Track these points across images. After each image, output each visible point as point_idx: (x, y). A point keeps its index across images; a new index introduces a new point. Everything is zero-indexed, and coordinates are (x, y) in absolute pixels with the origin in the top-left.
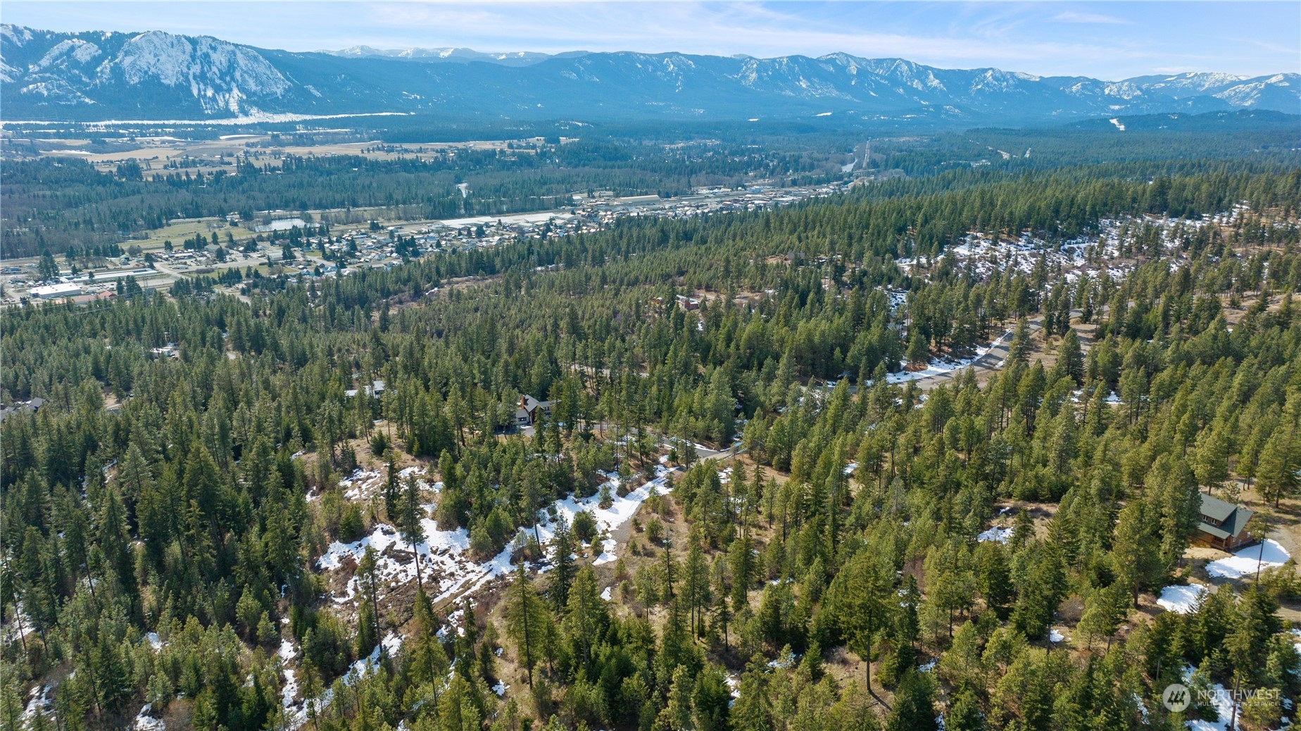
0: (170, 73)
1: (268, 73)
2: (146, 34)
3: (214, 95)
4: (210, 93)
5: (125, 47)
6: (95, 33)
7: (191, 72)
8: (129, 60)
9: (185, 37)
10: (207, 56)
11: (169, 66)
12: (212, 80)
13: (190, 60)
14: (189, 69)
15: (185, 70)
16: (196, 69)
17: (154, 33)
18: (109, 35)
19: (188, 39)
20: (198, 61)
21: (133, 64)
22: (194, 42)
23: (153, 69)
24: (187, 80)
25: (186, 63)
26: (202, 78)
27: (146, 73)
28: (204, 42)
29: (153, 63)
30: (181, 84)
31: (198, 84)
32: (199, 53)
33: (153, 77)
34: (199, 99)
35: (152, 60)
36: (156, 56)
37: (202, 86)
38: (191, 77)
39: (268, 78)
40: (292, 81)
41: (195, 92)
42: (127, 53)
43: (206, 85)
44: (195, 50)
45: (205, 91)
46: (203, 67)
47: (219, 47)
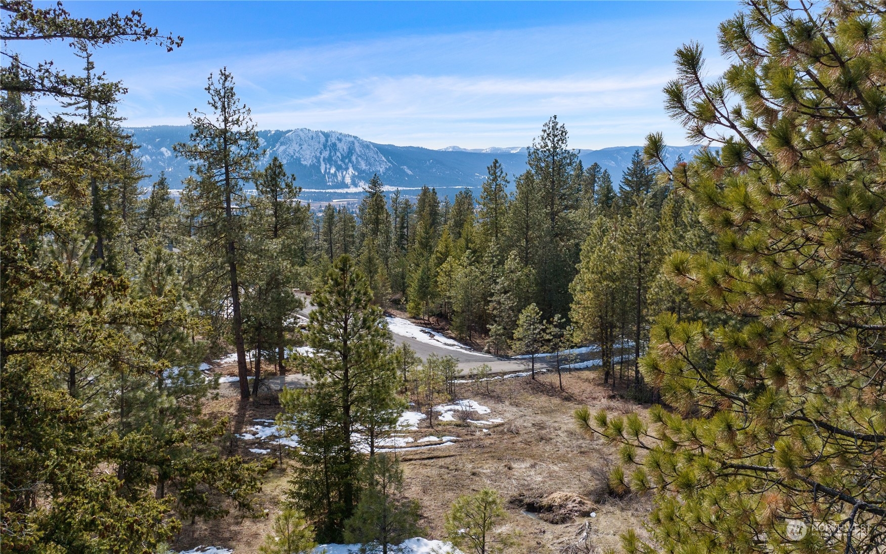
0: (308, 157)
1: (375, 156)
2: (296, 131)
3: (335, 172)
4: (333, 171)
5: (282, 139)
6: (265, 131)
7: (322, 156)
8: (282, 148)
9: (321, 132)
10: (334, 145)
11: (308, 152)
12: (336, 162)
13: (323, 148)
14: (321, 154)
15: (318, 154)
16: (326, 154)
17: (302, 130)
18: (273, 132)
19: (323, 133)
20: (328, 149)
21: (285, 151)
22: (327, 135)
23: (297, 155)
24: (319, 162)
25: (319, 150)
26: (329, 160)
27: (292, 157)
28: (334, 135)
29: (297, 150)
30: (314, 164)
31: (326, 164)
32: (329, 143)
33: (296, 159)
34: (324, 175)
35: (297, 148)
36: (300, 145)
37: (328, 166)
38: (321, 160)
39: (375, 160)
40: (392, 163)
41: (323, 172)
42: (282, 144)
43: (331, 165)
44: (327, 141)
45: (330, 169)
46: (330, 153)
47: (344, 139)
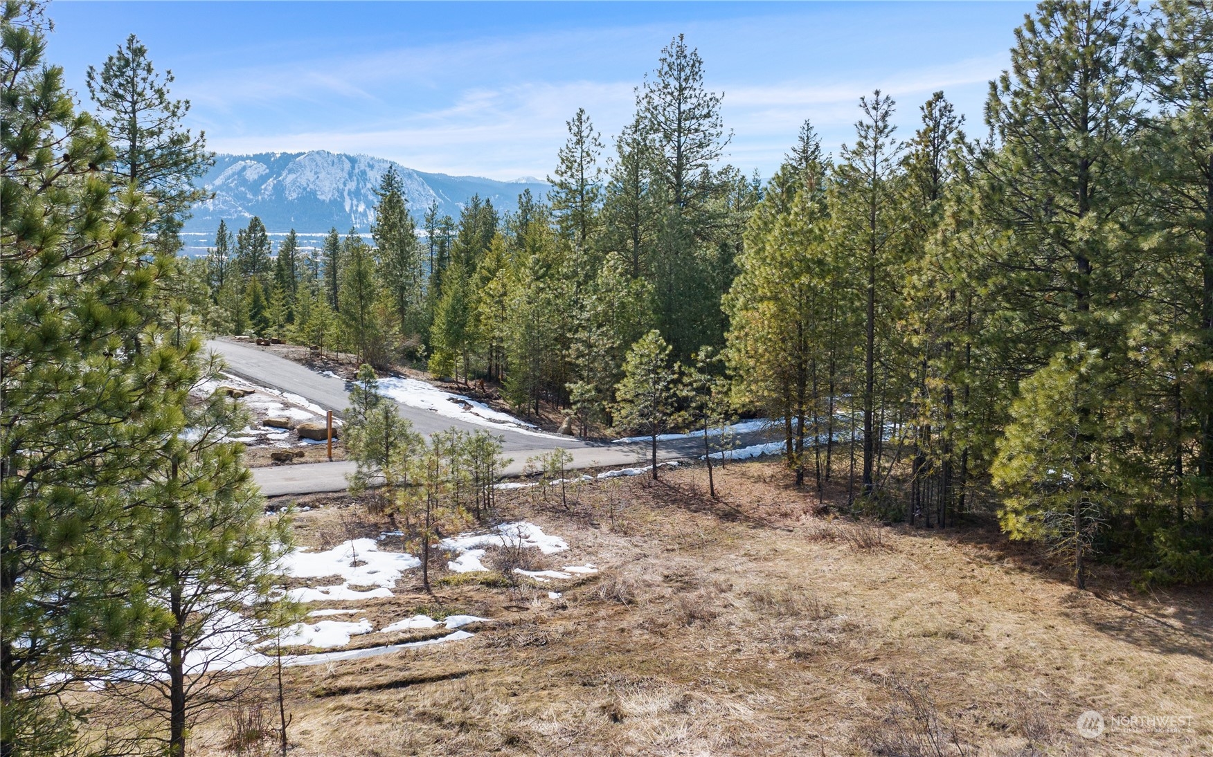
0: (327, 189)
1: (421, 189)
2: (310, 154)
3: (365, 210)
4: (361, 208)
5: (290, 165)
6: (267, 154)
7: (346, 189)
8: (291, 177)
9: (345, 156)
10: (364, 173)
11: (327, 183)
12: (366, 196)
13: (347, 176)
14: (345, 185)
15: (341, 186)
16: (352, 185)
17: (318, 153)
18: (278, 156)
19: (348, 157)
20: (355, 178)
21: (294, 182)
22: (353, 161)
23: (311, 186)
24: (342, 196)
25: (343, 180)
26: (356, 194)
27: (305, 189)
28: (363, 160)
29: (312, 180)
30: (335, 200)
31: (352, 200)
32: (357, 171)
33: (310, 193)
34: (349, 215)
35: (312, 177)
36: (316, 173)
37: (355, 202)
38: (346, 193)
39: (420, 194)
40: (443, 199)
41: (347, 209)
42: (290, 172)
43: (359, 201)
44: (353, 168)
45: (357, 206)
46: (358, 184)
47: (376, 165)
